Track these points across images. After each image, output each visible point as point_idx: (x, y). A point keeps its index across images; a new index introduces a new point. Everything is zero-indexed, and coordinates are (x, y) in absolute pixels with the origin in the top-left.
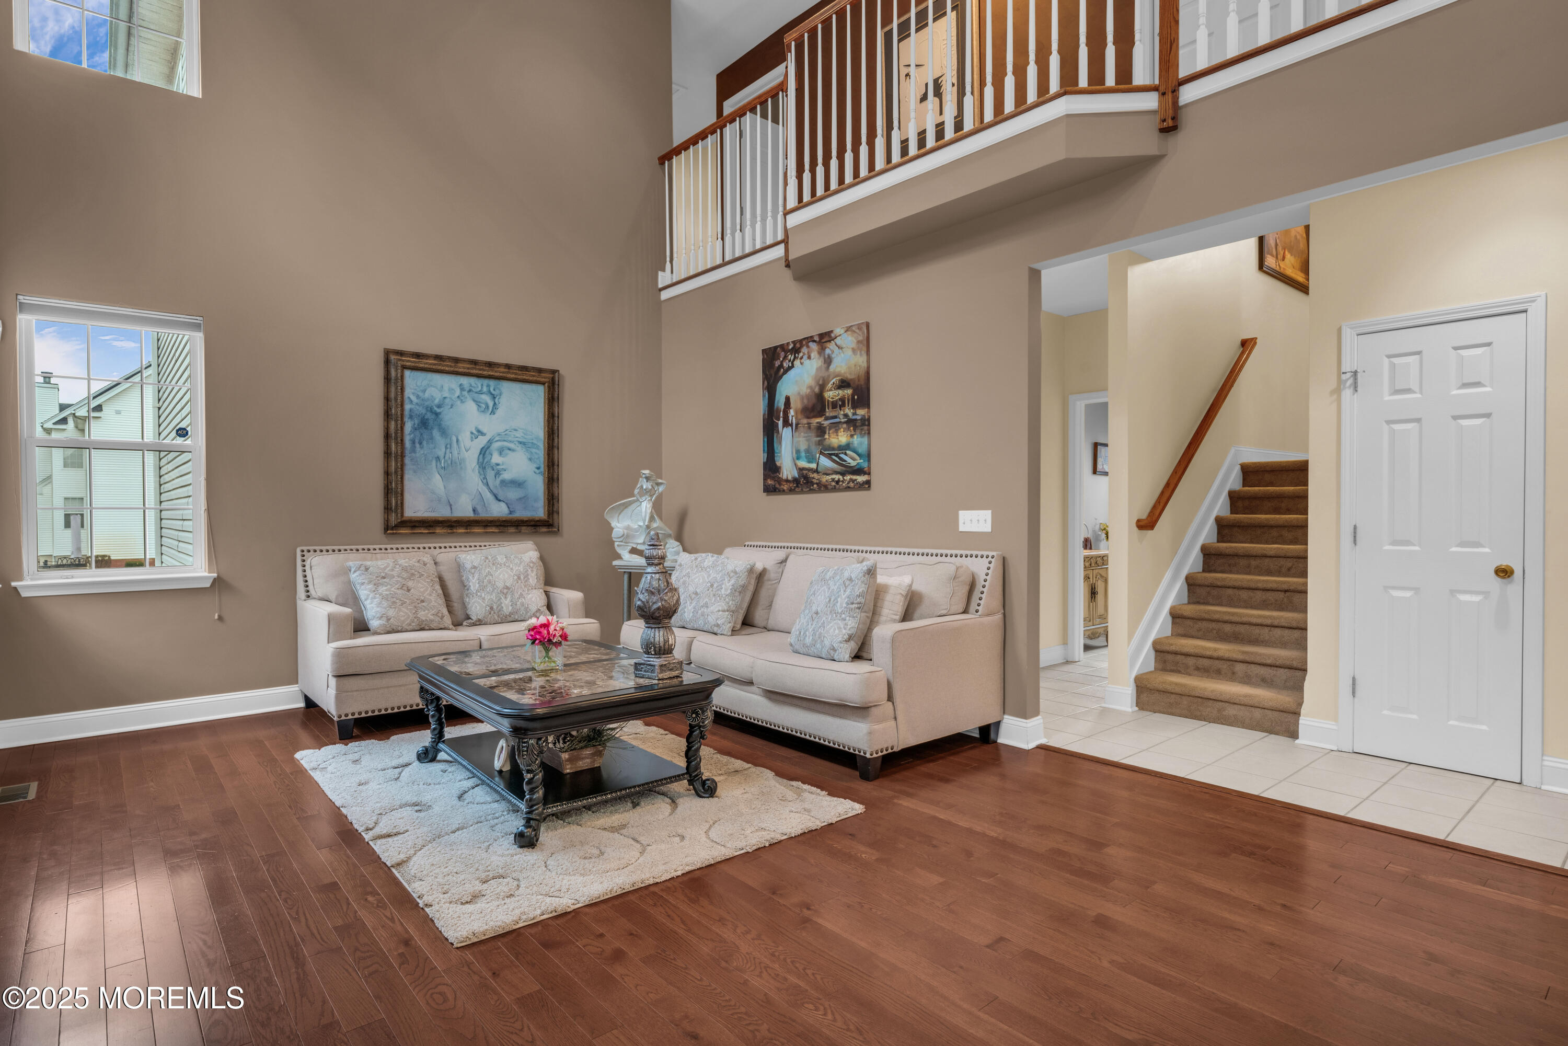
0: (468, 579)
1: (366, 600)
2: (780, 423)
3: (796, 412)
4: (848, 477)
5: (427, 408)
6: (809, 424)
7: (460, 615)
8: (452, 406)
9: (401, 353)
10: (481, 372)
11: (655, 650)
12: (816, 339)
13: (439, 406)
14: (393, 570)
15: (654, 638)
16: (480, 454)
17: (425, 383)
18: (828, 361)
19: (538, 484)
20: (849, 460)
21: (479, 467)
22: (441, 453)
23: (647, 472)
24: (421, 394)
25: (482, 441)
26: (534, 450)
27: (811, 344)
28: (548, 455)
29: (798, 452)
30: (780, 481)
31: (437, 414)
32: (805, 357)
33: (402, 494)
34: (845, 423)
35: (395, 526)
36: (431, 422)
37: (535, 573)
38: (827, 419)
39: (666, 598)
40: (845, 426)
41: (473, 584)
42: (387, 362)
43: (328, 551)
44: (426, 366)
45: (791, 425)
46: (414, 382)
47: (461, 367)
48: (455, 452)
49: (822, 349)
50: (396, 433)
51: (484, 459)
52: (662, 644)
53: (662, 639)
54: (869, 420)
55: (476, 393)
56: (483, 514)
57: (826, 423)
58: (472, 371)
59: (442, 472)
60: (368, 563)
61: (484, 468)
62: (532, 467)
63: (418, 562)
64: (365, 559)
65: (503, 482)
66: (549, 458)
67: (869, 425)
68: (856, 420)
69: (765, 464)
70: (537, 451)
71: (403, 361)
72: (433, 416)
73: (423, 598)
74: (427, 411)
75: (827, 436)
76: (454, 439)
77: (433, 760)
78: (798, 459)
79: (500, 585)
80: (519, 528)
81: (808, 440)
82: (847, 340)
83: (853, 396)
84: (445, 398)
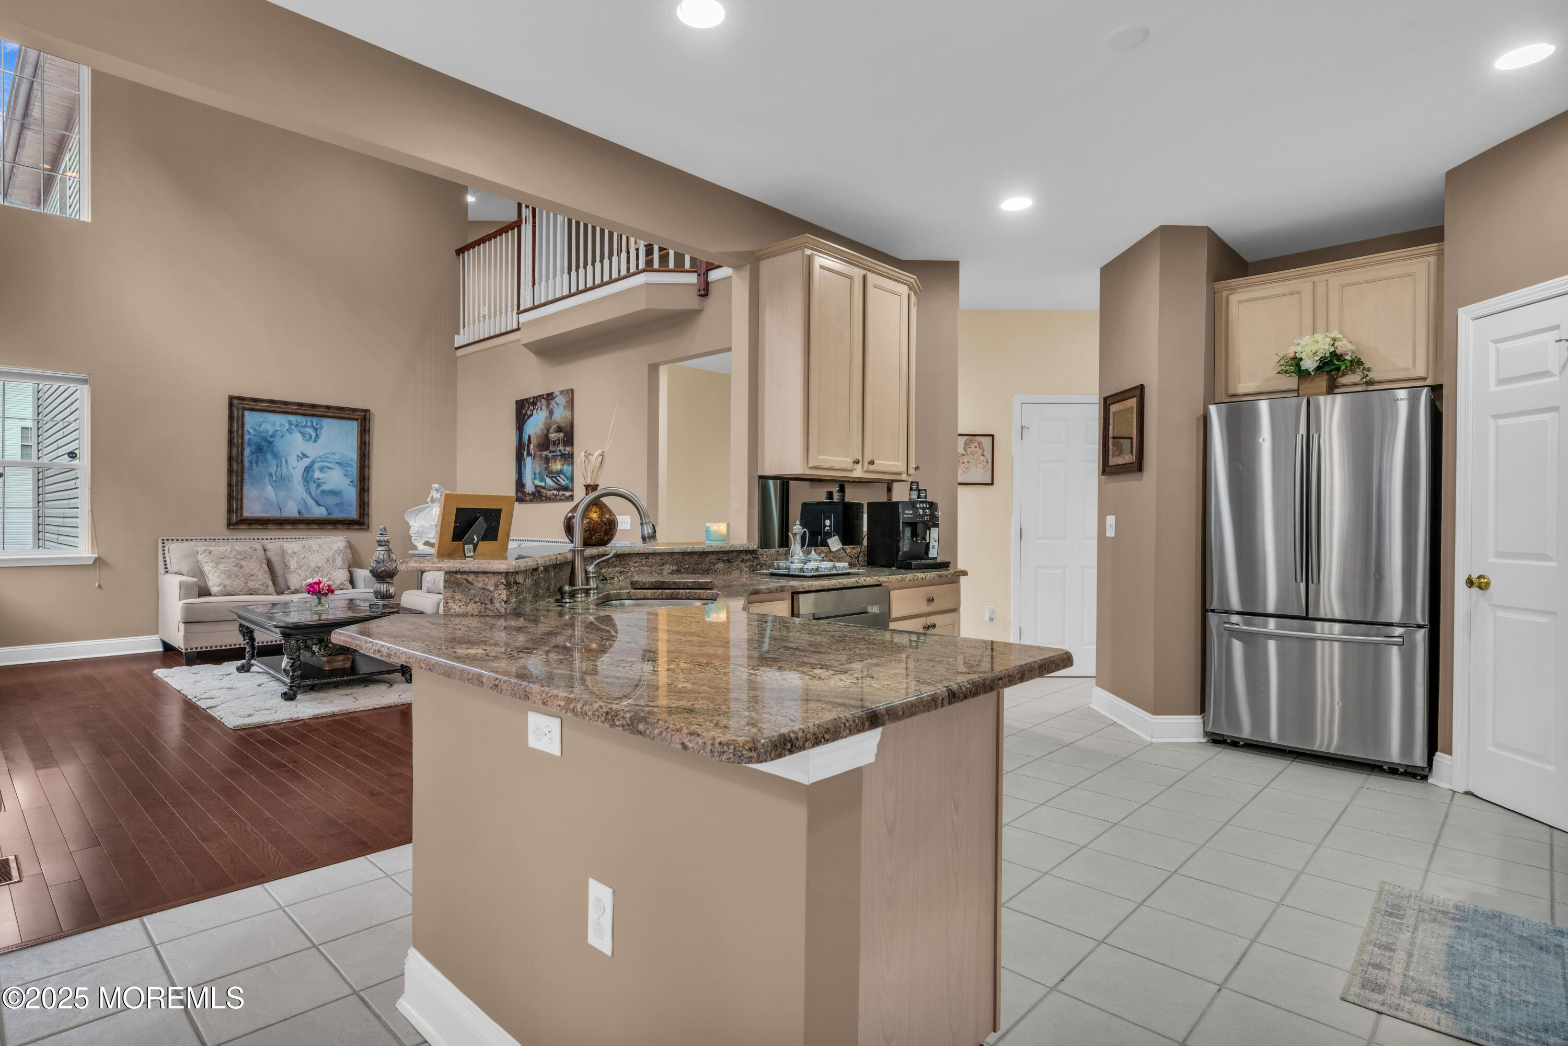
0: (289, 561)
1: (209, 573)
2: (525, 453)
3: (534, 446)
4: (561, 493)
5: (262, 438)
6: (541, 455)
7: (283, 586)
8: (282, 436)
9: (241, 399)
10: (305, 412)
11: (380, 596)
12: (545, 397)
13: (272, 437)
14: (230, 553)
15: (380, 589)
16: (305, 471)
17: (261, 420)
18: (551, 413)
19: (351, 494)
20: (562, 481)
21: (304, 481)
22: (273, 471)
23: (436, 486)
24: (257, 428)
25: (306, 462)
26: (348, 469)
27: (542, 400)
28: (360, 472)
29: (535, 474)
30: (524, 493)
31: (270, 443)
32: (539, 409)
33: (242, 500)
34: (560, 455)
35: (236, 523)
36: (265, 448)
37: (341, 557)
38: (550, 452)
39: (387, 565)
40: (559, 458)
41: (293, 564)
42: (231, 405)
43: (182, 540)
44: (262, 408)
45: (531, 455)
46: (252, 420)
47: (290, 408)
48: (284, 470)
49: (548, 405)
50: (237, 456)
51: (307, 475)
52: (385, 592)
53: (385, 590)
54: (573, 453)
55: (302, 427)
56: (306, 515)
57: (550, 455)
58: (298, 411)
59: (274, 484)
60: (212, 548)
61: (307, 482)
62: (348, 480)
63: (251, 548)
64: (211, 546)
65: (323, 492)
66: (360, 475)
67: (573, 458)
68: (565, 454)
69: (517, 482)
70: (351, 469)
71: (244, 404)
72: (267, 444)
73: (252, 573)
74: (262, 440)
75: (550, 464)
76: (284, 460)
77: (248, 671)
78: (535, 479)
79: (313, 565)
80: (336, 526)
81: (540, 466)
82: (561, 400)
83: (564, 437)
84: (277, 431)
